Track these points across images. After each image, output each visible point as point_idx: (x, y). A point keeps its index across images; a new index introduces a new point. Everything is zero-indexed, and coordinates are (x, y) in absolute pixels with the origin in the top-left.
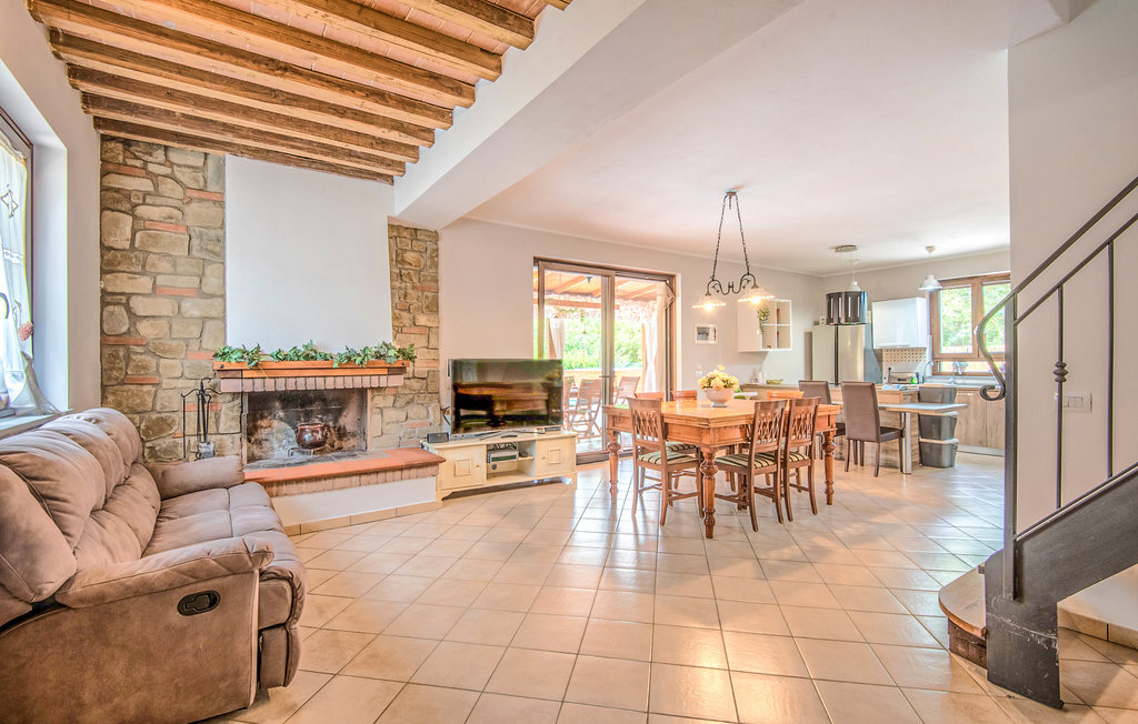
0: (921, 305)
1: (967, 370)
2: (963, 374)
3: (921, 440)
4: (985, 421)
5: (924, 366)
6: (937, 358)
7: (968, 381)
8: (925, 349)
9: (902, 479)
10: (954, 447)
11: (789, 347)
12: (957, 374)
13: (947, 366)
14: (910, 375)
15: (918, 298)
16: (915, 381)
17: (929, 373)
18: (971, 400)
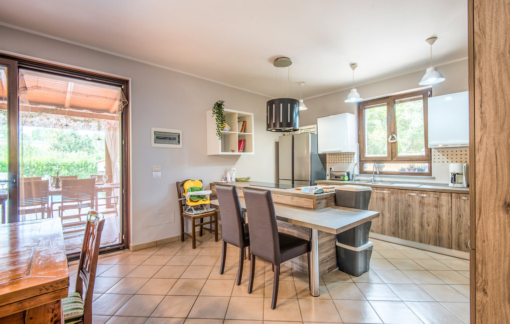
0: (350, 119)
1: (384, 170)
2: (381, 173)
3: (338, 244)
4: (397, 215)
5: (353, 167)
6: (362, 161)
7: (384, 179)
8: (354, 154)
9: (310, 301)
10: (368, 253)
11: (252, 152)
12: (376, 173)
13: (369, 167)
14: (342, 173)
15: (348, 114)
16: (346, 178)
17: (357, 172)
18: (386, 196)
